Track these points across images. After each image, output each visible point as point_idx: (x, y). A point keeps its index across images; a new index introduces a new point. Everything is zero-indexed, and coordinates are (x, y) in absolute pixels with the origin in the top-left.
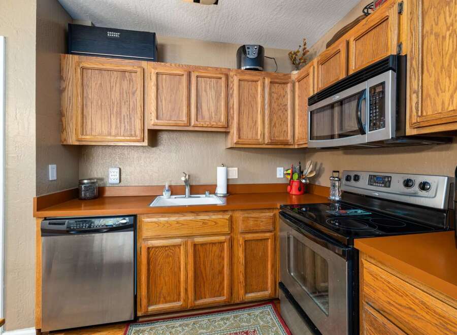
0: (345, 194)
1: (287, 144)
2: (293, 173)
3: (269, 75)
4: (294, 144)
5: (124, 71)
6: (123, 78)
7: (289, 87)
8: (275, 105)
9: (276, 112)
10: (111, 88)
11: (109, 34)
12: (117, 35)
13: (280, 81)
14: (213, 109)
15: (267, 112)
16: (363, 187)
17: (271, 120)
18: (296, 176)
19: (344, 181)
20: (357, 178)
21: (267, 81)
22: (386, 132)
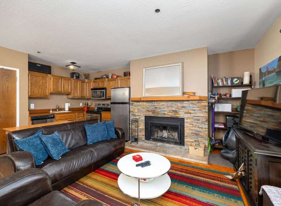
0: (98, 108)
1: (85, 97)
2: (86, 104)
3: (80, 80)
4: (86, 97)
5: (43, 77)
6: (43, 78)
7: (85, 84)
8: (82, 88)
9: (82, 90)
10: (39, 81)
11: (37, 65)
12: (40, 66)
13: (83, 82)
14: (67, 88)
15: (80, 90)
16: (101, 106)
17: (81, 91)
18: (86, 105)
19: (98, 105)
20: (100, 105)
21: (80, 82)
22: (104, 98)
